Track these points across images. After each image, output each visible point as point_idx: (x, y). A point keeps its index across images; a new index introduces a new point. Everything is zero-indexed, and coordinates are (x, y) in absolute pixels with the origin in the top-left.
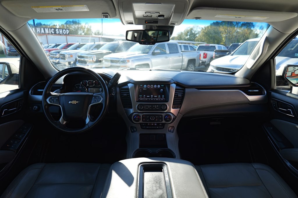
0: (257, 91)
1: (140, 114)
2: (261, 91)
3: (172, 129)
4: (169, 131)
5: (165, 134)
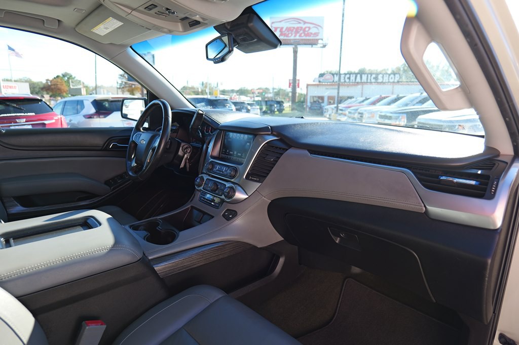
0: (473, 182)
1: (206, 177)
2: (487, 184)
3: (231, 215)
4: (224, 216)
5: (213, 217)
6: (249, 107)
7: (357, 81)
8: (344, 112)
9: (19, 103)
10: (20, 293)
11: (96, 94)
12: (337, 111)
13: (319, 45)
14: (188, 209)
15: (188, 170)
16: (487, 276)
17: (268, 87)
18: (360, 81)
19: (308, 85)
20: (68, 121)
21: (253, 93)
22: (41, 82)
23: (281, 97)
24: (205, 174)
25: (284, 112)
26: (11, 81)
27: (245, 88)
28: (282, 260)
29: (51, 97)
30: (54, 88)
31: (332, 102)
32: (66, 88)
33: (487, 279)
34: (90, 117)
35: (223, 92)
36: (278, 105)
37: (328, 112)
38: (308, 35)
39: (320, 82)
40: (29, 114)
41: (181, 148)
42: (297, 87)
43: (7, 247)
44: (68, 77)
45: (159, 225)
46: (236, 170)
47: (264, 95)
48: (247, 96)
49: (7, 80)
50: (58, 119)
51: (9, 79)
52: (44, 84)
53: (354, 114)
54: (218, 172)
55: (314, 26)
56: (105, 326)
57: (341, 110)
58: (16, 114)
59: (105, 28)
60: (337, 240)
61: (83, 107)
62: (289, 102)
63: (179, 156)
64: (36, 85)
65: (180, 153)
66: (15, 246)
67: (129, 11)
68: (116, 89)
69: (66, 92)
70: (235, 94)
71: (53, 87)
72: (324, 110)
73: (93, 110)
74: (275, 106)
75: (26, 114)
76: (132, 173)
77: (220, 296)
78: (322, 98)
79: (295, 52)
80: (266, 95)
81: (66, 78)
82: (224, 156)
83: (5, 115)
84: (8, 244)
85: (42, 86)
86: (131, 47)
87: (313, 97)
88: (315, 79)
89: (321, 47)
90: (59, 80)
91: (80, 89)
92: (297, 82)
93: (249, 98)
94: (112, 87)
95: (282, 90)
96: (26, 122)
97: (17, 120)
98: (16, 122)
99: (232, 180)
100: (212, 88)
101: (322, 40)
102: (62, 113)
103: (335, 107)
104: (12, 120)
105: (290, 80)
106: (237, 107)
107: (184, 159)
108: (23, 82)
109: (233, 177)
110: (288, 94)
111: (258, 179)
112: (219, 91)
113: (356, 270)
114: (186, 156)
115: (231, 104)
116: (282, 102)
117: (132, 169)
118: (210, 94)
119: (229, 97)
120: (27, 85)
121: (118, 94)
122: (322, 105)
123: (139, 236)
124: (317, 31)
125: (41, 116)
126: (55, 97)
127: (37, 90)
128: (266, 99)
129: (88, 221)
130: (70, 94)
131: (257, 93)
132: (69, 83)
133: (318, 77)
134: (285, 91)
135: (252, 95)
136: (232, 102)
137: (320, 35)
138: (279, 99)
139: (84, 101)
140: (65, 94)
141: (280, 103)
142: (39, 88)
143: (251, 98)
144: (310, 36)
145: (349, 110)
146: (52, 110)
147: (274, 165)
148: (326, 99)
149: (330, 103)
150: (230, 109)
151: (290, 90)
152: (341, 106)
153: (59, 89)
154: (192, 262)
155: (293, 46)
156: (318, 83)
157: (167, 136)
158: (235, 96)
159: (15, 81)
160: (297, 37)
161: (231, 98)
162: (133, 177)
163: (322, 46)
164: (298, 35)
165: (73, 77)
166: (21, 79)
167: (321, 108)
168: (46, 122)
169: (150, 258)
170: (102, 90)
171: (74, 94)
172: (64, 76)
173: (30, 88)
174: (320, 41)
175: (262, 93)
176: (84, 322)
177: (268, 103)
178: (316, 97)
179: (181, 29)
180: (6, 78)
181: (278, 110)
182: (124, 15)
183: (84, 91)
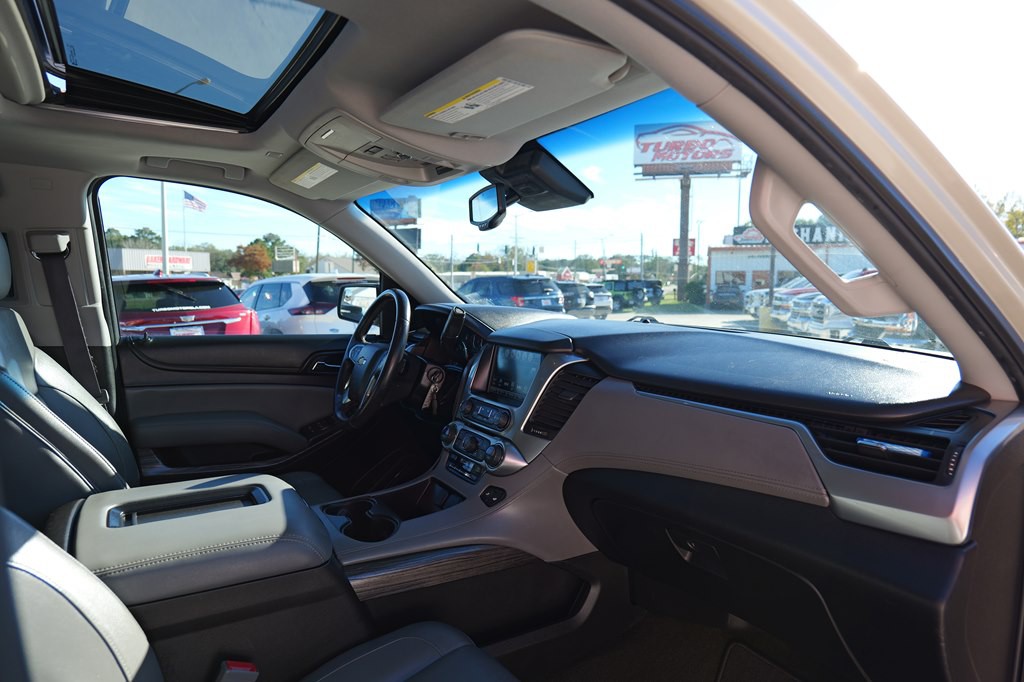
0: (917, 452)
1: (460, 426)
2: (940, 456)
3: (495, 496)
4: (483, 497)
5: (464, 499)
6: (592, 294)
7: (814, 240)
8: (784, 304)
9: (189, 289)
10: (133, 599)
11: (317, 272)
12: (771, 299)
13: (733, 173)
14: (425, 482)
15: (435, 412)
16: (943, 638)
17: (631, 254)
18: (820, 240)
19: (711, 250)
20: (262, 319)
21: (602, 266)
22: (230, 251)
23: (657, 273)
24: (461, 420)
25: (662, 302)
26: (182, 249)
27: (586, 256)
28: (594, 592)
29: (242, 276)
30: (248, 261)
31: (763, 282)
32: (269, 261)
33: (943, 644)
34: (299, 312)
35: (545, 265)
36: (651, 290)
37: (752, 301)
38: (709, 155)
39: (735, 243)
40: (201, 307)
41: (426, 373)
42: (690, 253)
43: (126, 526)
44: (273, 241)
45: (370, 506)
46: (508, 415)
47: (625, 270)
48: (590, 273)
49: (177, 249)
50: (247, 316)
51: (181, 246)
52: (234, 254)
53: (806, 306)
54: (480, 417)
55: (722, 137)
56: (257, 674)
57: (781, 299)
58: (181, 308)
59: (311, 178)
60: (685, 555)
61: (289, 295)
62: (673, 283)
63: (422, 387)
64: (220, 257)
65: (425, 381)
66: (139, 523)
67: (343, 156)
68: (351, 261)
69: (267, 268)
70: (567, 268)
71: (247, 258)
72: (745, 299)
73: (305, 301)
74: (645, 290)
75: (196, 308)
76: (342, 415)
77: (461, 644)
78: (741, 275)
79: (685, 188)
80: (628, 271)
81: (270, 244)
82: (494, 389)
83: (165, 309)
84: (129, 521)
85: (230, 258)
86: (355, 203)
87: (723, 273)
88: (726, 237)
89: (737, 176)
90: (258, 247)
91: (291, 262)
92: (690, 244)
93: (594, 277)
94: (344, 257)
95: (661, 258)
96: (196, 320)
97: (182, 318)
98: (181, 322)
99: (503, 433)
100: (525, 257)
101: (739, 162)
102: (255, 308)
103: (767, 293)
104: (174, 317)
105: (674, 240)
106: (568, 294)
107: (430, 392)
108: (201, 251)
109: (504, 427)
110: (673, 267)
111: (545, 434)
112: (536, 264)
113: (737, 622)
114: (433, 387)
115: (557, 288)
116: (660, 283)
117: (344, 408)
118: (518, 270)
119: (556, 273)
120: (206, 257)
121: (353, 272)
122: (742, 288)
123: (333, 524)
124: (729, 147)
125: (220, 311)
126: (249, 276)
127: (222, 264)
128: (628, 278)
129: (253, 493)
130: (273, 270)
131: (609, 266)
132: (274, 251)
133: (732, 233)
134: (666, 260)
135: (600, 270)
136: (558, 284)
137: (734, 153)
138: (653, 278)
139: (293, 285)
140: (265, 271)
141: (655, 287)
142: (226, 260)
143: (598, 275)
144: (714, 157)
145: (795, 299)
146: (239, 300)
147: (575, 407)
148: (749, 278)
149: (758, 286)
150: (554, 297)
151: (676, 259)
152: (780, 291)
153: (257, 263)
154: (418, 578)
155: (682, 176)
156: (732, 246)
157: (401, 352)
158: (567, 272)
159: (189, 250)
160: (689, 160)
161: (559, 277)
162: (341, 421)
163: (739, 173)
164: (691, 155)
165: (281, 241)
166: (198, 247)
167: (739, 294)
168: (227, 321)
169: (345, 563)
170: (326, 264)
171: (280, 271)
172: (267, 239)
173: (211, 262)
174: (735, 166)
175: (621, 265)
176: (224, 663)
177: (631, 286)
178: (728, 272)
179: (424, 179)
180: (176, 245)
181: (650, 299)
182: (335, 161)
183: (296, 267)
